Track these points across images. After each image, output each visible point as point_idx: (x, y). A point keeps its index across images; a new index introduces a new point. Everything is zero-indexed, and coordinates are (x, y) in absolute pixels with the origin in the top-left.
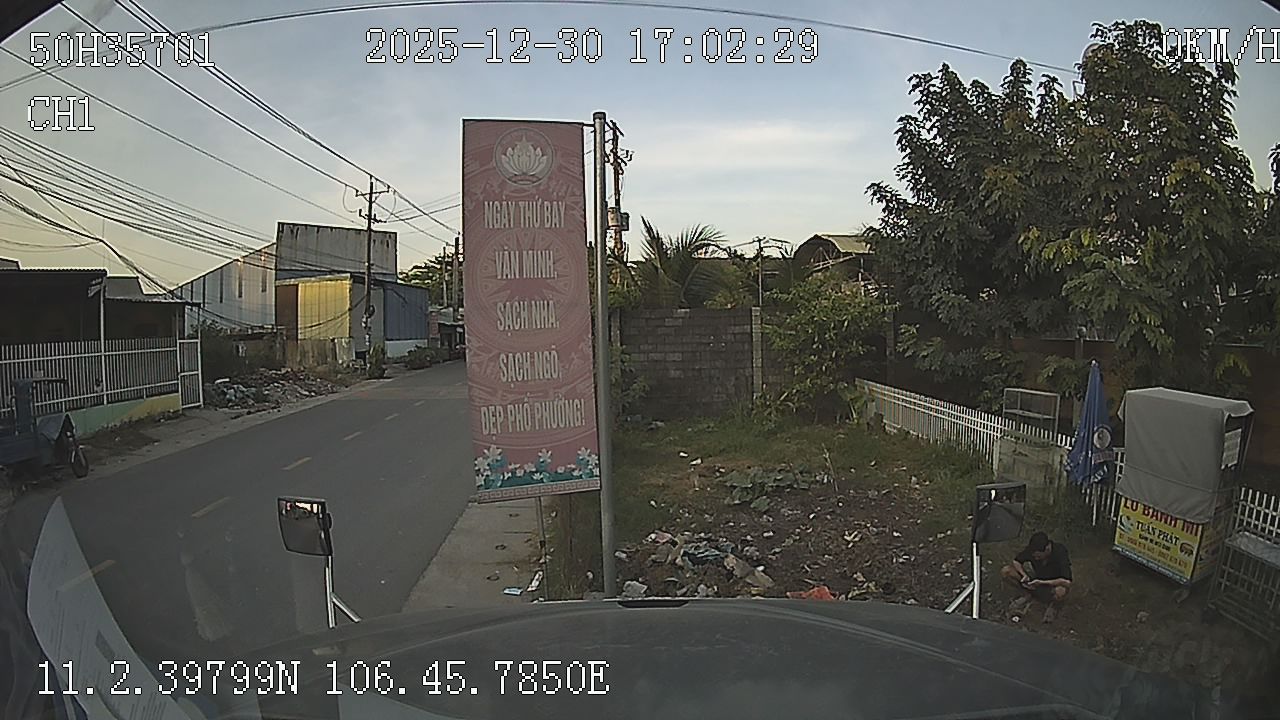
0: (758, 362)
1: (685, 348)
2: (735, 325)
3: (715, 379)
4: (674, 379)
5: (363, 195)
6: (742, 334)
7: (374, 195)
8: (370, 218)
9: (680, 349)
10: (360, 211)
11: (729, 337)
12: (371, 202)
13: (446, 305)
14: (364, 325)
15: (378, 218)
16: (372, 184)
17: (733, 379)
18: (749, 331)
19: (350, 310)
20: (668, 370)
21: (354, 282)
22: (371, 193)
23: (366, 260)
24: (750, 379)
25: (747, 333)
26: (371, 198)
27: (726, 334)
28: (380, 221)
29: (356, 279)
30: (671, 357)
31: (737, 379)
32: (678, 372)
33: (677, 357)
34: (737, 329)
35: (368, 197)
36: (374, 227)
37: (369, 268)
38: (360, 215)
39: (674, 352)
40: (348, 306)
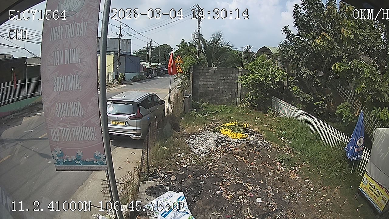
0: (239, 87)
1: (215, 81)
2: (232, 74)
3: (225, 92)
4: (210, 91)
5: (118, 28)
6: (235, 77)
7: (122, 28)
8: (120, 35)
9: (213, 81)
10: (117, 33)
11: (230, 77)
12: (120, 30)
13: (147, 62)
14: (117, 68)
15: (122, 35)
16: (121, 24)
17: (231, 92)
18: (237, 76)
19: (113, 63)
20: (209, 87)
21: (115, 55)
22: (121, 27)
23: (119, 48)
24: (236, 93)
25: (236, 77)
26: (121, 29)
27: (229, 77)
28: (123, 36)
29: (115, 54)
30: (210, 83)
31: (232, 92)
32: (212, 88)
33: (212, 83)
34: (233, 75)
35: (119, 28)
36: (122, 38)
37: (119, 50)
38: (117, 34)
39: (211, 82)
40: (113, 62)
